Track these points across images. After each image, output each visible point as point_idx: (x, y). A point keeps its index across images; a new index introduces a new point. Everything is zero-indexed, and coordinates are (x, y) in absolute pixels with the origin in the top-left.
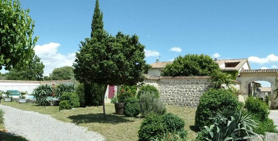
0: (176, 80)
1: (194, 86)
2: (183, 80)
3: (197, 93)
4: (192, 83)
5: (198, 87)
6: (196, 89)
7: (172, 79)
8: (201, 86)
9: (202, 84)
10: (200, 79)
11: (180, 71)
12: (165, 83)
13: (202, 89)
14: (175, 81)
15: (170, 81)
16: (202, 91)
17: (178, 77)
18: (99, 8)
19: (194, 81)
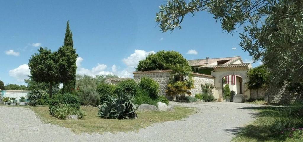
0: (145, 75)
1: (159, 79)
2: (150, 74)
3: (161, 85)
4: (157, 76)
5: (162, 80)
6: (160, 81)
7: (142, 73)
8: (164, 79)
9: (165, 77)
10: (163, 73)
11: (148, 66)
12: (136, 77)
13: (164, 82)
14: (143, 75)
15: (140, 75)
16: (165, 83)
17: (147, 72)
18: (70, 29)
19: (159, 74)
